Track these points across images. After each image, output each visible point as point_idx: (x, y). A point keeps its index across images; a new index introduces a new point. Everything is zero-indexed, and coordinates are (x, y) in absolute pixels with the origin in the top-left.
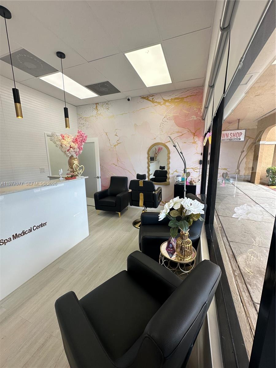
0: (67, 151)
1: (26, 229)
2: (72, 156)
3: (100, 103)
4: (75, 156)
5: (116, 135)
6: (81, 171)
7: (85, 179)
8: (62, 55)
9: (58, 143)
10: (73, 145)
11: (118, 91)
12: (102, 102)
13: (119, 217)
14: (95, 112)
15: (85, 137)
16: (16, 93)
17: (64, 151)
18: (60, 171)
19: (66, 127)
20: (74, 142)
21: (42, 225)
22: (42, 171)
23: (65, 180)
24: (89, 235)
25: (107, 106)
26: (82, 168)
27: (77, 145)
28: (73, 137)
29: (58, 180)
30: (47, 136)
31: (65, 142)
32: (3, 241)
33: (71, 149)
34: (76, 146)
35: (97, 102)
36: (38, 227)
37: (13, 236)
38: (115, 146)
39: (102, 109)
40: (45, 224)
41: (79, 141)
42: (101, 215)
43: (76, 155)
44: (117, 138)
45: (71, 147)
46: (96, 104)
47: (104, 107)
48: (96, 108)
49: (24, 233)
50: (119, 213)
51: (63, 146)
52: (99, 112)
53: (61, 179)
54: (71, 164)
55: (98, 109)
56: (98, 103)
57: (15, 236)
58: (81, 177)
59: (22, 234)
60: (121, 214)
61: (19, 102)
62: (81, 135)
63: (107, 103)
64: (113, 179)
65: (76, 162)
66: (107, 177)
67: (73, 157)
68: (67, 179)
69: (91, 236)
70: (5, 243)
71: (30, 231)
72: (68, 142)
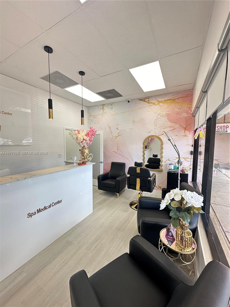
0: (81, 143)
1: (47, 205)
5: (117, 129)
6: (90, 158)
7: (93, 165)
8: (83, 73)
9: (75, 136)
10: (85, 137)
11: (121, 96)
12: (107, 104)
13: (117, 197)
15: (95, 131)
16: (50, 101)
17: (79, 142)
18: (74, 158)
19: (82, 124)
20: (86, 135)
21: (59, 202)
22: (60, 156)
23: (78, 165)
24: (93, 212)
25: (111, 106)
26: (91, 156)
28: (85, 132)
29: (72, 165)
30: (66, 130)
31: (80, 136)
32: (30, 214)
33: (84, 141)
34: (88, 139)
35: (103, 104)
36: (55, 204)
37: (38, 210)
38: (116, 137)
39: (107, 109)
40: (61, 201)
41: (90, 135)
42: (102, 194)
43: (87, 146)
44: (118, 131)
45: (84, 140)
47: (109, 107)
48: (103, 108)
49: (45, 208)
50: (118, 194)
51: (78, 138)
52: (104, 111)
53: (75, 164)
54: (82, 153)
55: (104, 109)
57: (39, 211)
58: (90, 163)
59: (44, 209)
60: (119, 195)
61: (52, 108)
62: (92, 130)
63: (111, 104)
64: (113, 164)
65: (87, 151)
66: (109, 162)
67: (85, 147)
68: (79, 164)
69: (94, 213)
70: (31, 216)
71: (50, 206)
72: (82, 136)
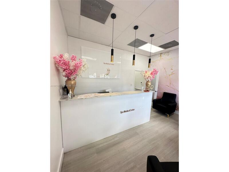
0: (147, 78)
2: (148, 81)
3: (163, 53)
4: (150, 81)
6: (152, 88)
8: (153, 35)
15: (157, 71)
18: (142, 87)
23: (144, 92)
25: (168, 53)
27: (152, 76)
29: (141, 91)
30: (136, 71)
31: (147, 74)
38: (170, 75)
41: (154, 74)
44: (172, 71)
47: (166, 55)
50: (168, 115)
54: (147, 85)
55: (162, 56)
64: (165, 94)
65: (150, 84)
66: (161, 92)
69: (151, 122)
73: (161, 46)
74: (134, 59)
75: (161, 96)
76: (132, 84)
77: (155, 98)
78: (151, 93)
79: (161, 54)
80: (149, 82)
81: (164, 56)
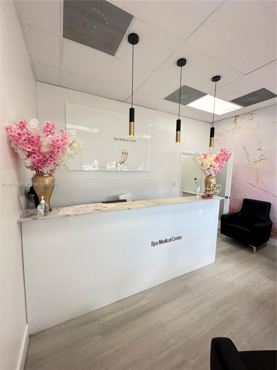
0: (207, 170)
2: (211, 175)
3: (241, 114)
4: (213, 175)
5: (259, 149)
6: (217, 191)
7: (221, 200)
9: (200, 162)
10: (214, 163)
11: (275, 96)
12: (243, 114)
13: (253, 253)
14: (233, 125)
15: (229, 155)
17: (204, 169)
18: (197, 188)
19: (210, 146)
20: (215, 160)
23: (201, 198)
24: (215, 262)
25: (251, 116)
26: (219, 187)
27: (218, 164)
28: (214, 156)
30: (182, 154)
31: (206, 161)
33: (211, 168)
38: (256, 162)
39: (243, 120)
41: (221, 160)
42: (226, 242)
43: (215, 174)
44: (261, 153)
45: (211, 166)
46: (236, 117)
47: (246, 118)
48: (235, 121)
50: (255, 248)
52: (238, 125)
53: (198, 196)
54: (207, 183)
55: (238, 122)
56: (238, 116)
61: (180, 130)
63: (251, 113)
64: (247, 203)
65: (213, 181)
68: (203, 197)
72: (210, 160)
73: (236, 101)
74: (178, 128)
75: (238, 207)
76: (175, 183)
77: (226, 211)
78: (216, 202)
79: (236, 116)
80: (212, 178)
81: (242, 122)
